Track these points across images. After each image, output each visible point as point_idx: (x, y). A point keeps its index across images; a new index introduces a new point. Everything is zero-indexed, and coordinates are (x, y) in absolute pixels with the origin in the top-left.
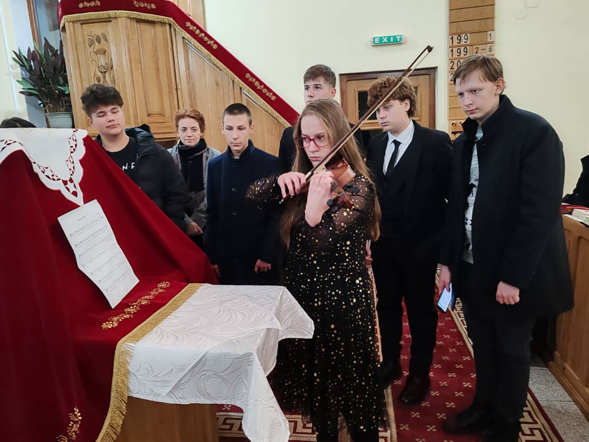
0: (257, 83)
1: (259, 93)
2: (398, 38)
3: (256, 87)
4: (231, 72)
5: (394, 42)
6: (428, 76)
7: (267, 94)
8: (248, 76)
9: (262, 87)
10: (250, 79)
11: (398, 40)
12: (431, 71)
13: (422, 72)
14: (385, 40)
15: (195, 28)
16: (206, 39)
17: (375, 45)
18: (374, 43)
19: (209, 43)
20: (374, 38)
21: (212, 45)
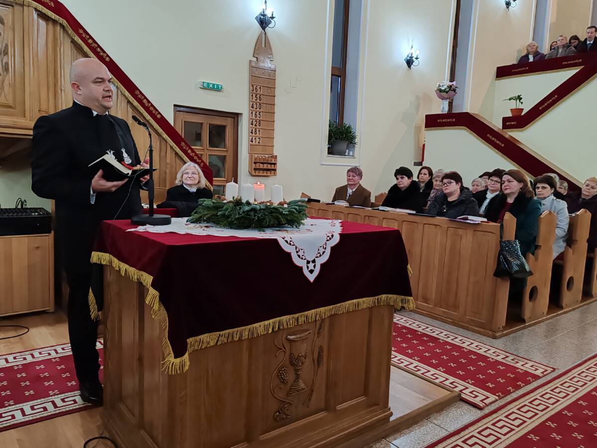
0: (145, 101)
1: (147, 109)
2: (220, 86)
3: (144, 104)
4: (121, 85)
5: (217, 89)
6: (233, 119)
7: (154, 112)
8: (137, 92)
9: (150, 105)
10: (140, 96)
11: (220, 88)
12: (236, 116)
13: (229, 115)
14: (211, 86)
15: (88, 37)
16: (99, 50)
17: (204, 88)
18: (203, 86)
19: (102, 54)
20: (204, 82)
21: (104, 57)
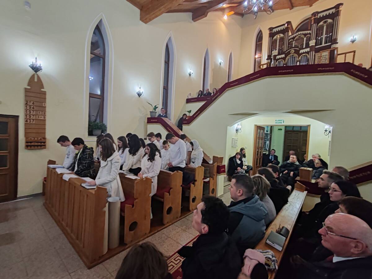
6: (14, 119)
12: (16, 117)
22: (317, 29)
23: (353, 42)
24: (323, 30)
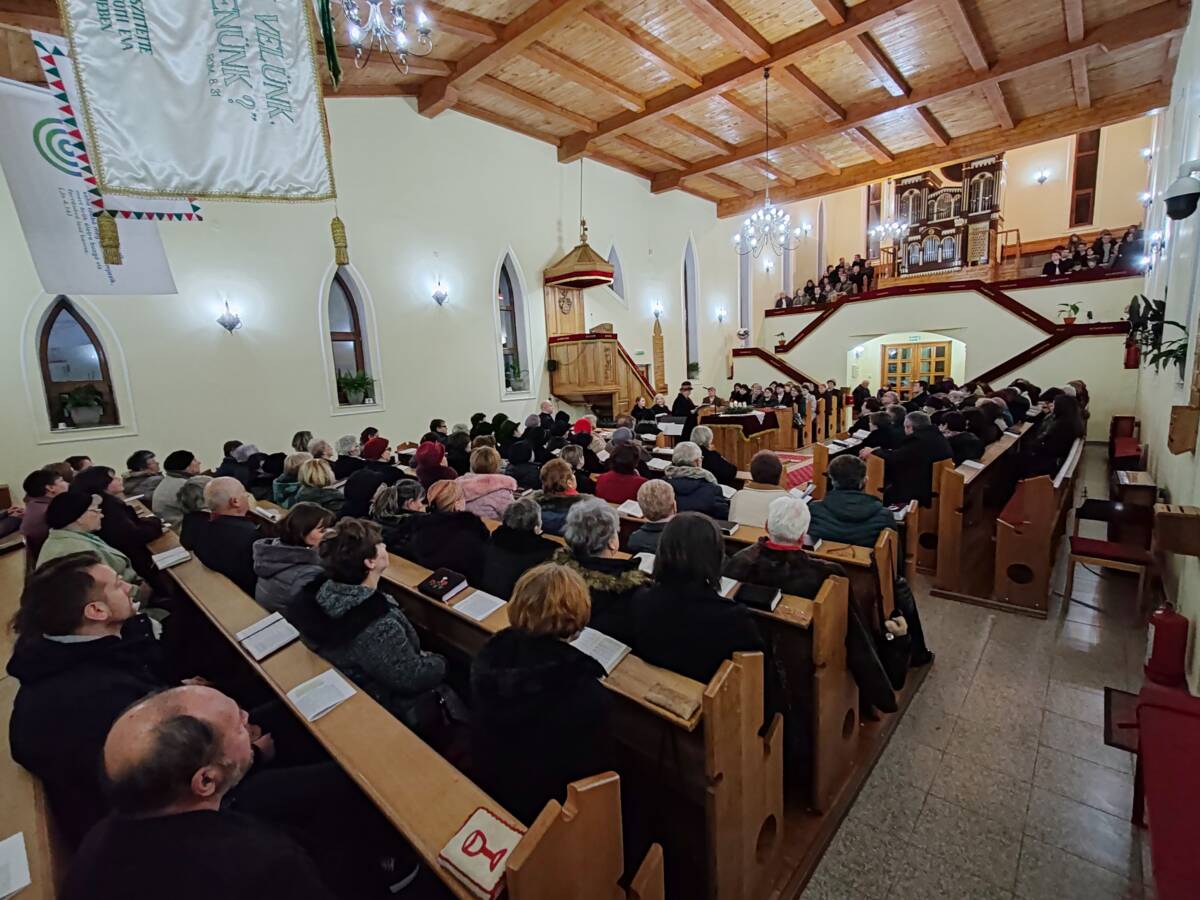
5: (642, 353)
6: (646, 368)
13: (646, 365)
22: (971, 187)
23: (1041, 181)
24: (979, 188)
